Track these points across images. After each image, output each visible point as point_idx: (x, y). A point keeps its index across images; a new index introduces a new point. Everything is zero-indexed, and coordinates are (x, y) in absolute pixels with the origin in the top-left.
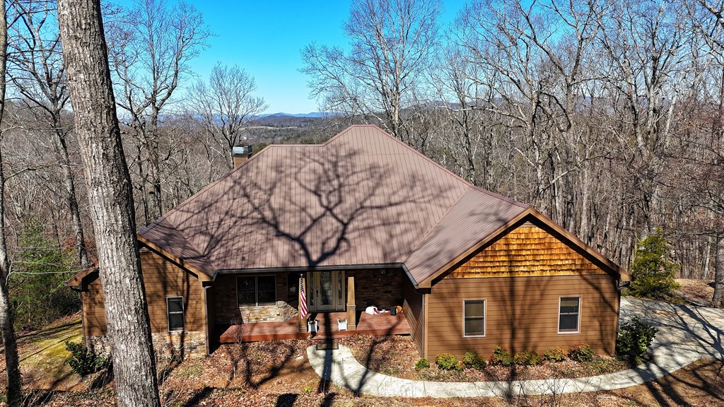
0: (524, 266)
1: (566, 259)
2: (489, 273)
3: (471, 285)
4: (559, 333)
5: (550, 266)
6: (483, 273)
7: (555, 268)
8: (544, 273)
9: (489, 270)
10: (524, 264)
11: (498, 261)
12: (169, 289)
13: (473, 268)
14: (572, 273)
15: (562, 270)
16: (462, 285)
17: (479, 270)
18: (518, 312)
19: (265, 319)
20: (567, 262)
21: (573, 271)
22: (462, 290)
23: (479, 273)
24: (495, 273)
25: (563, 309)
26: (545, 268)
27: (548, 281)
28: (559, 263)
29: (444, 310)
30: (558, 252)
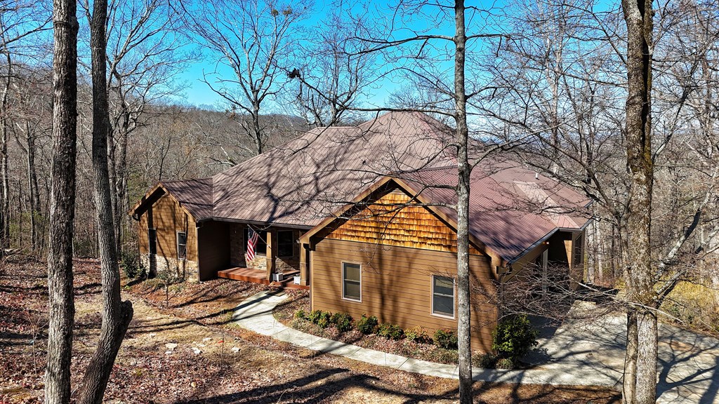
0: (395, 235)
1: (437, 233)
2: (363, 238)
3: (343, 247)
4: (433, 314)
5: (419, 238)
6: (358, 237)
7: (424, 240)
8: (415, 245)
9: (362, 234)
10: (394, 232)
11: (370, 227)
12: (177, 225)
13: (348, 231)
14: (443, 249)
15: (433, 244)
16: (336, 246)
17: (353, 234)
18: (387, 282)
19: (260, 267)
20: (437, 236)
21: (444, 246)
22: (336, 251)
23: (354, 237)
24: (368, 238)
25: (436, 289)
26: (416, 240)
27: (416, 253)
28: (430, 236)
29: (323, 268)
30: (427, 223)
